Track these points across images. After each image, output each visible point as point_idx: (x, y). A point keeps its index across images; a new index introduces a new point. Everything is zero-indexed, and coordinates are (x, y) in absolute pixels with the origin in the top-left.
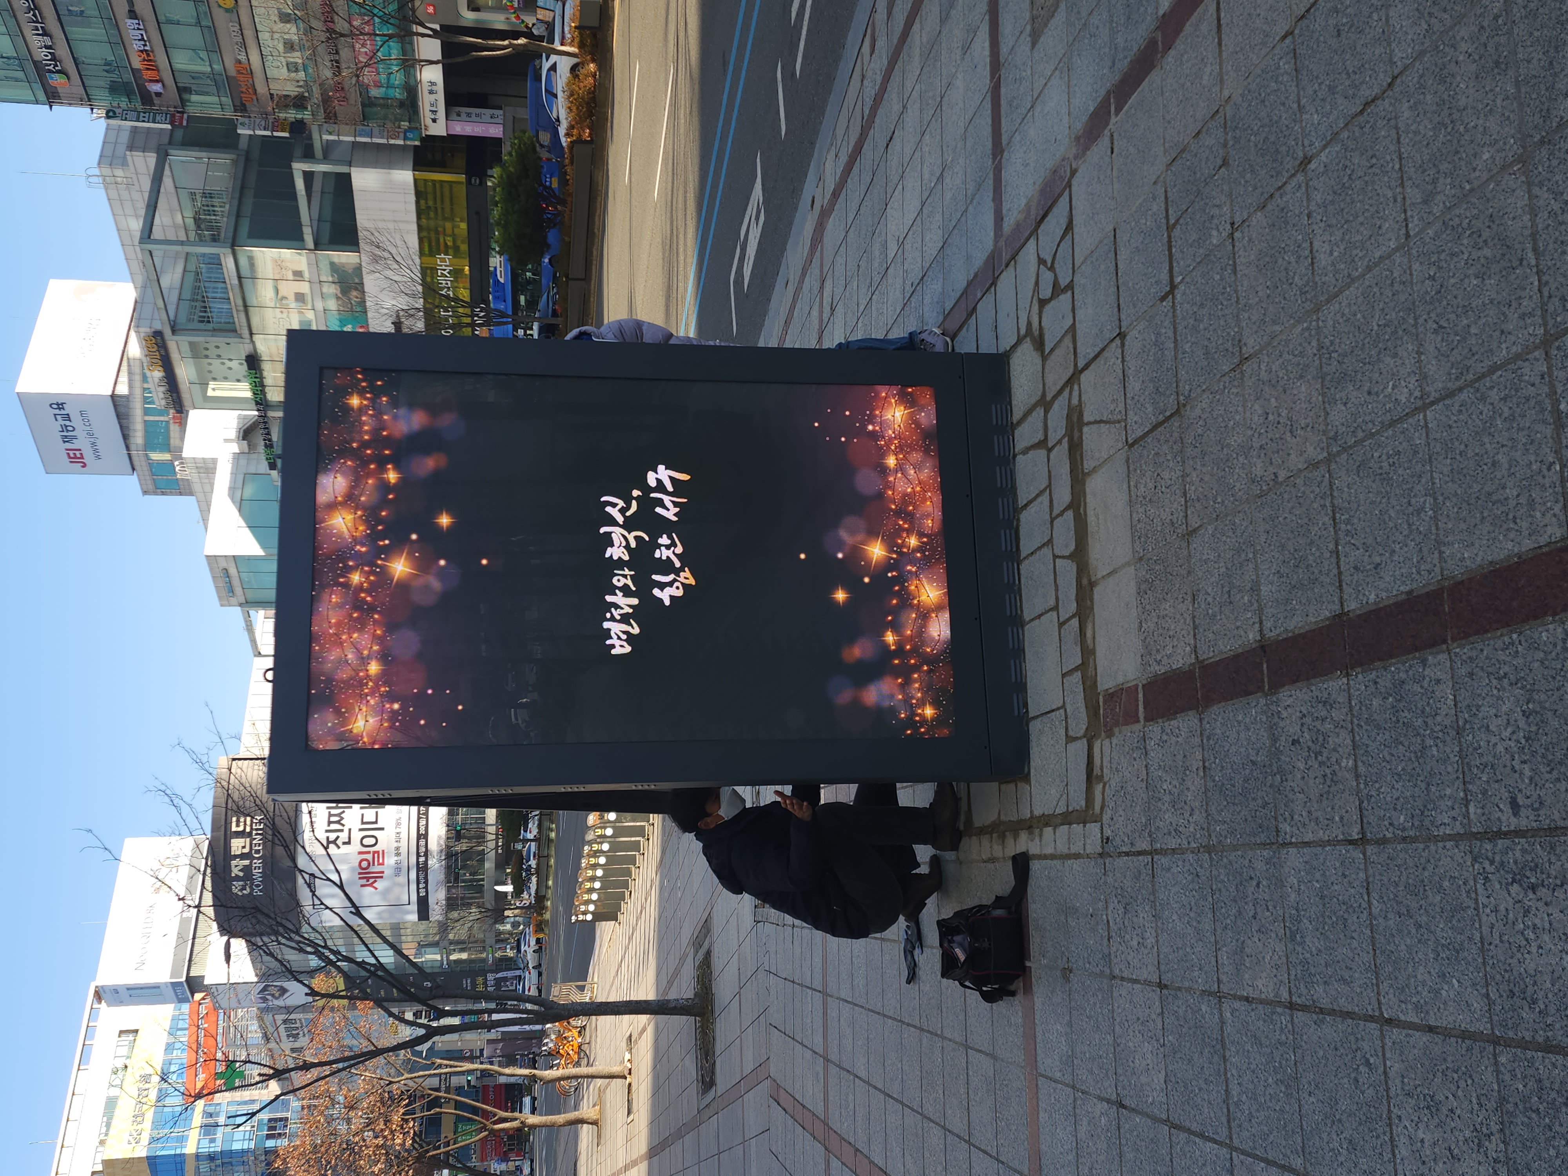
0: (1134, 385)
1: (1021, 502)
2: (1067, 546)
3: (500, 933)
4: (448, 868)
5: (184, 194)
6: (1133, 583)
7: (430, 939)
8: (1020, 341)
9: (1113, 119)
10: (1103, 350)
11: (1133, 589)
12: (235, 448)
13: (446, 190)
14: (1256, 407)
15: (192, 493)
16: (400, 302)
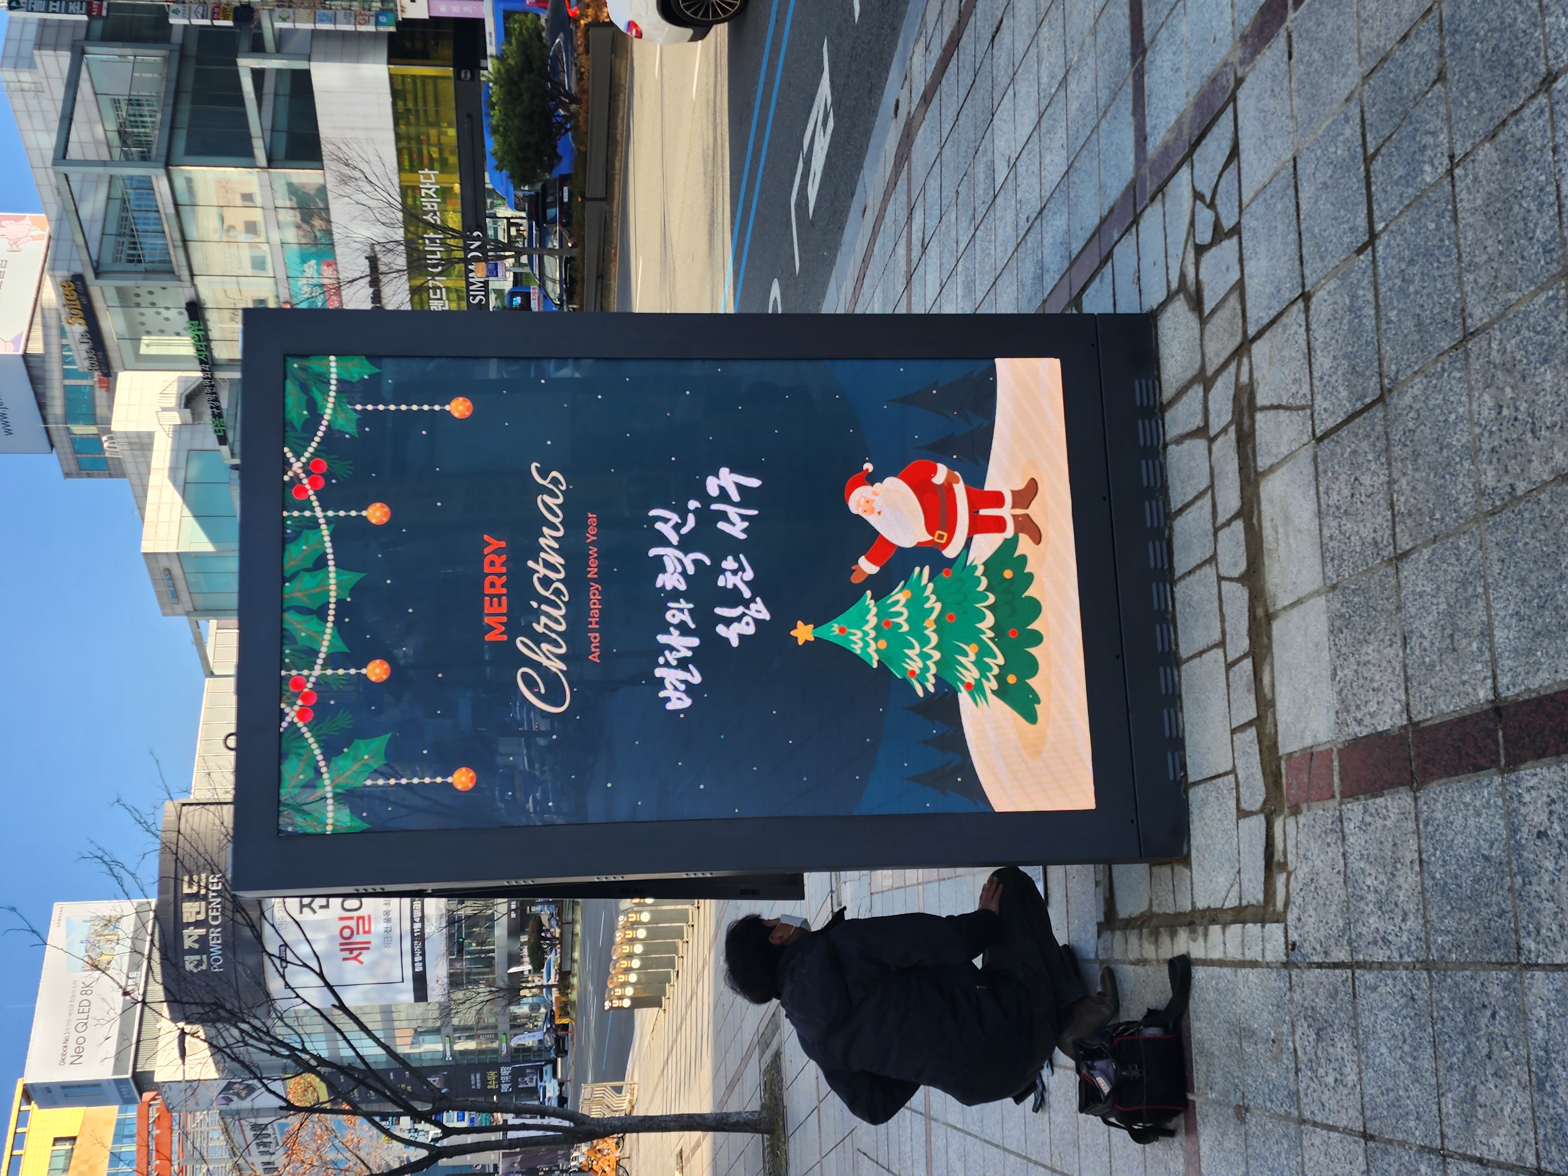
0: (1323, 362)
1: (1176, 503)
2: (1235, 565)
3: (515, 1017)
4: (450, 936)
5: (105, 102)
6: (1324, 618)
7: (430, 1024)
8: (1170, 297)
9: (1291, 15)
10: (1280, 315)
11: (1323, 625)
12: (175, 418)
13: (430, 88)
14: (1486, 397)
15: (123, 475)
16: (377, 233)
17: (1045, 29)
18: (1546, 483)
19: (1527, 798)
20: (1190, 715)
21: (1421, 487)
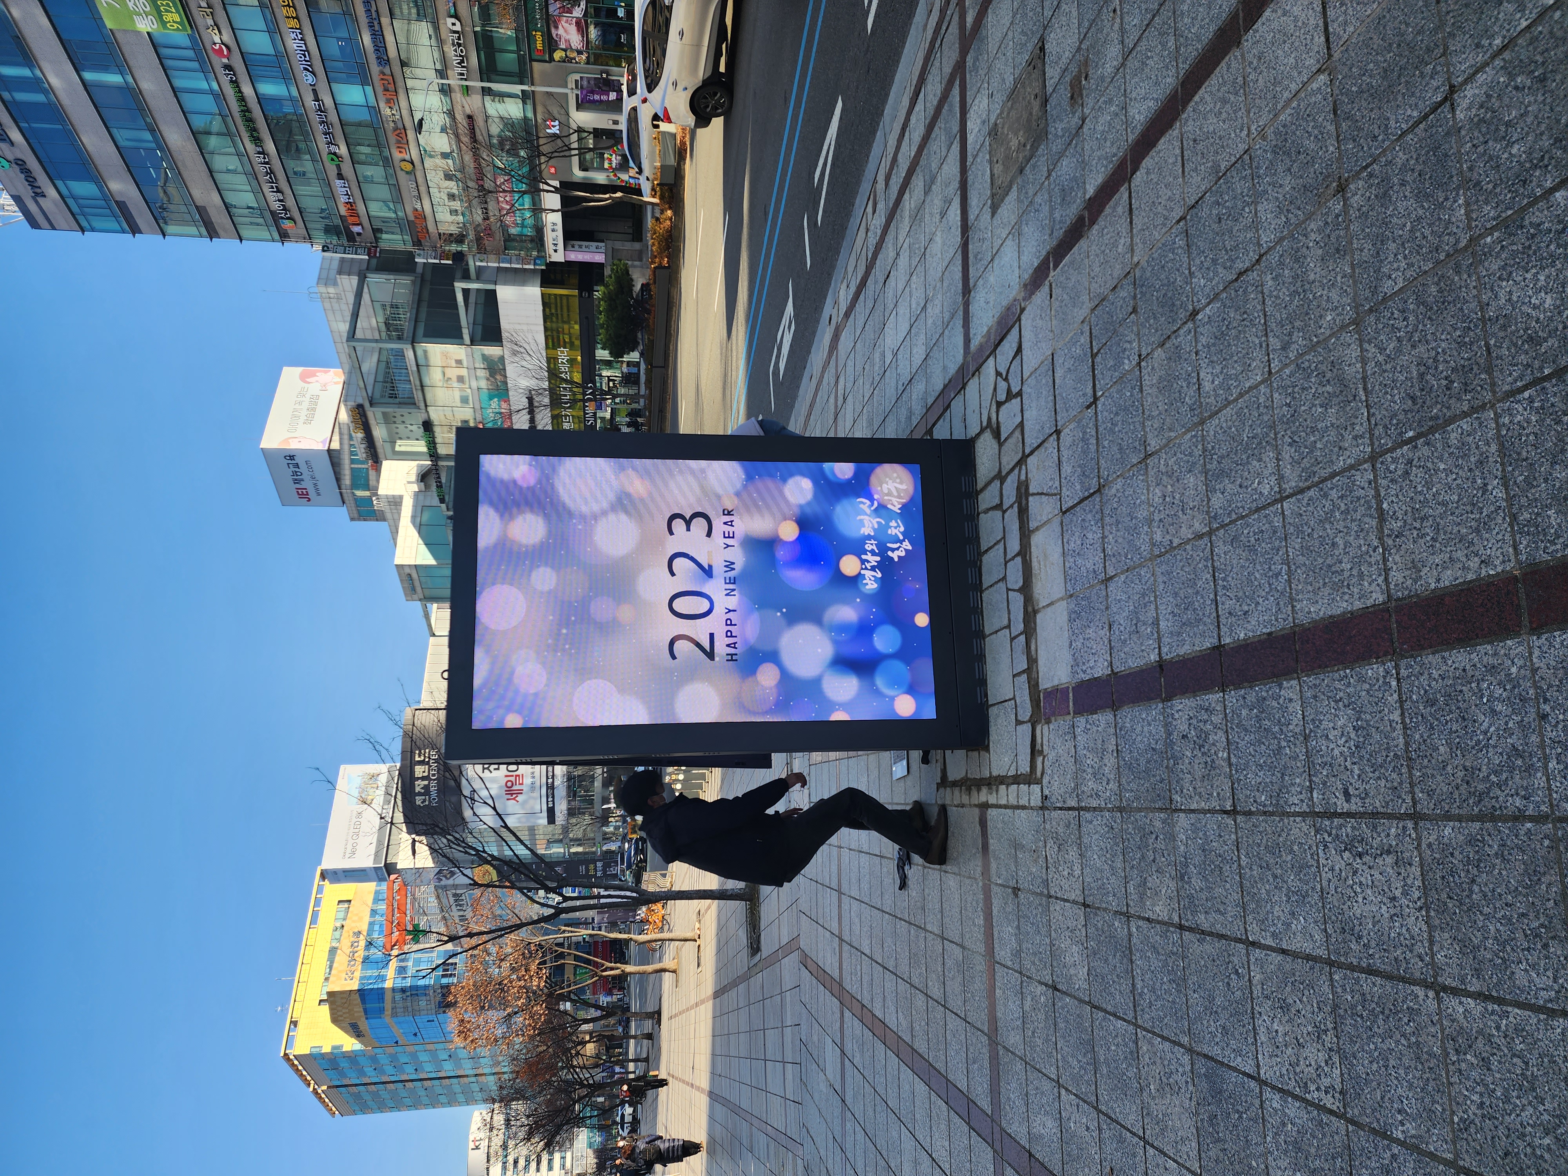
0: (1067, 469)
1: (984, 547)
2: (1017, 582)
3: (605, 833)
4: (569, 787)
5: (378, 306)
6: (1065, 613)
7: (556, 837)
8: (982, 430)
9: (1052, 273)
10: (1044, 442)
11: (1065, 618)
12: (415, 488)
13: (565, 302)
14: (1157, 491)
15: (384, 520)
16: (532, 383)
17: (914, 277)
18: (1189, 540)
19: (1177, 716)
20: (990, 666)
21: (1120, 540)
